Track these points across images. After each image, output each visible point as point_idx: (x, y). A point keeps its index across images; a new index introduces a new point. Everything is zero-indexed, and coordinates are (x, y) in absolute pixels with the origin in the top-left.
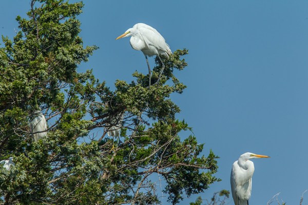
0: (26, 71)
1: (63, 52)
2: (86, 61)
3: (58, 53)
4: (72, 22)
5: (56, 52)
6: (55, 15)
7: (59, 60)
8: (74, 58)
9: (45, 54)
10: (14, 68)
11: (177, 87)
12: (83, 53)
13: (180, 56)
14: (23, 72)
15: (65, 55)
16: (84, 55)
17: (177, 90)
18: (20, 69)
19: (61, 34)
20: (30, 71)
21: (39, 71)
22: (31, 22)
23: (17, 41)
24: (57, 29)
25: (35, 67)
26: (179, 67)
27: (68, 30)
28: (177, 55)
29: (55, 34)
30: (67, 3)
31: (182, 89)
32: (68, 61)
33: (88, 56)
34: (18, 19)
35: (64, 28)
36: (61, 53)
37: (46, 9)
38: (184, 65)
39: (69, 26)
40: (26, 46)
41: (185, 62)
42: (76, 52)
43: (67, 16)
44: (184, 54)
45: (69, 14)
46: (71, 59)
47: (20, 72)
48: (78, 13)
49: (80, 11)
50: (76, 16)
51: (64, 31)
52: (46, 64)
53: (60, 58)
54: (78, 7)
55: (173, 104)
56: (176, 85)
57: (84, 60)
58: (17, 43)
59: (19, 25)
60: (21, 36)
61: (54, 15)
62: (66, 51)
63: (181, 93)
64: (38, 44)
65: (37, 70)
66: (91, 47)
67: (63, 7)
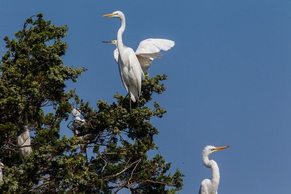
0: (18, 89)
1: (54, 73)
2: (74, 81)
3: (50, 73)
4: (60, 44)
5: (48, 72)
6: (43, 37)
7: (50, 80)
8: (64, 78)
9: (35, 74)
10: (6, 85)
11: (158, 111)
12: (72, 74)
13: (159, 81)
14: (15, 89)
15: (56, 75)
16: (74, 76)
17: (157, 115)
18: (12, 86)
19: (50, 55)
20: (22, 89)
21: (30, 89)
22: (20, 43)
23: (6, 60)
24: (46, 51)
25: (27, 85)
26: (158, 91)
27: (56, 52)
28: (157, 80)
29: (44, 55)
30: (53, 26)
31: (162, 113)
32: (59, 81)
33: (77, 77)
34: (6, 39)
35: (52, 50)
36: (53, 73)
37: (34, 31)
38: (163, 89)
39: (57, 48)
40: (18, 65)
41: (164, 87)
42: (66, 73)
43: (52, 38)
44: (164, 79)
45: (55, 37)
46: (62, 79)
47: (12, 89)
48: (63, 36)
49: (65, 34)
50: (61, 39)
51: (53, 53)
52: (37, 83)
53: (51, 78)
54: (63, 30)
55: (152, 126)
56: (157, 109)
57: (73, 80)
58: (6, 61)
59: (6, 45)
60: (8, 56)
61: (41, 37)
62: (57, 72)
63: (161, 117)
64: (29, 64)
65: (28, 88)
66: (80, 69)
67: (51, 30)
